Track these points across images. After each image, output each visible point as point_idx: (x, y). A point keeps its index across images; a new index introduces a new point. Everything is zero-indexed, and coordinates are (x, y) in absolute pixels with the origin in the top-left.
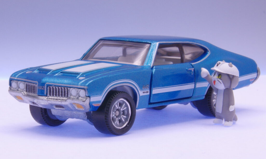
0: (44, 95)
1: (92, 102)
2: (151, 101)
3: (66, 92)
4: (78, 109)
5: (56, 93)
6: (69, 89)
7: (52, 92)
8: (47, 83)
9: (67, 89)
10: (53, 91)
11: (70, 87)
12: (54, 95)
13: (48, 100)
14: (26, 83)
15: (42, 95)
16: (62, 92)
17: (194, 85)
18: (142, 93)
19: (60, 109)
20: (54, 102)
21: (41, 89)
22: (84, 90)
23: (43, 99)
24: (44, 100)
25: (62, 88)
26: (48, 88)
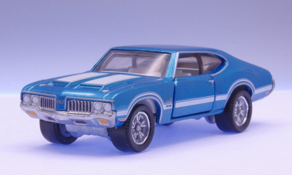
0: (63, 110)
1: (118, 116)
2: (174, 116)
3: (89, 107)
4: (102, 125)
5: (77, 107)
6: (92, 103)
7: (72, 106)
8: (68, 97)
9: (90, 103)
10: (74, 106)
11: (94, 101)
12: (75, 110)
13: (69, 115)
14: (41, 97)
15: (62, 110)
16: (84, 106)
17: (214, 97)
18: (165, 107)
19: (81, 124)
20: (75, 117)
21: (60, 103)
22: (110, 104)
23: (62, 115)
24: (64, 115)
25: (84, 101)
26: (68, 102)
